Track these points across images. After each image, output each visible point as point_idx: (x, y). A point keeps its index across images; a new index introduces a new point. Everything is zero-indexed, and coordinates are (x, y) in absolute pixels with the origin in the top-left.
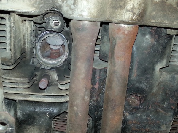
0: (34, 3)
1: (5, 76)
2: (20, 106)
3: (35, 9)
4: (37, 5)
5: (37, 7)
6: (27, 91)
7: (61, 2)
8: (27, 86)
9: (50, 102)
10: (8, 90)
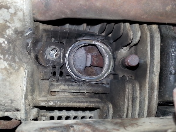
0: (14, 69)
1: (123, 116)
2: (167, 96)
3: (22, 68)
4: (17, 65)
5: (19, 64)
6: (145, 85)
7: (9, 31)
8: (137, 86)
9: (159, 54)
10: (144, 112)
